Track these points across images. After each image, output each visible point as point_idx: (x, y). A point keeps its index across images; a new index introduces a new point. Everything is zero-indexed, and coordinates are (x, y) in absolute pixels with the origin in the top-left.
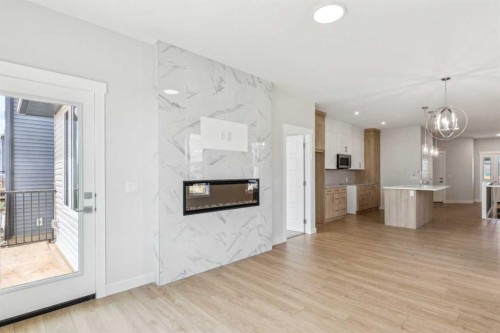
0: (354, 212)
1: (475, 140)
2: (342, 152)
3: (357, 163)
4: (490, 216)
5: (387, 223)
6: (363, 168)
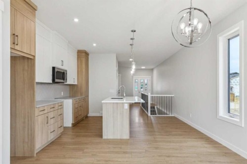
0: (70, 125)
2: (58, 65)
3: (72, 79)
4: (151, 114)
5: (105, 137)
6: (76, 83)
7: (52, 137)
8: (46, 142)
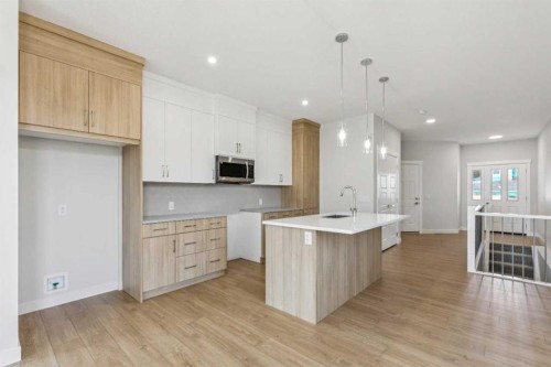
1: (461, 147)
4: (480, 268)
7: (188, 276)
8: (172, 282)
